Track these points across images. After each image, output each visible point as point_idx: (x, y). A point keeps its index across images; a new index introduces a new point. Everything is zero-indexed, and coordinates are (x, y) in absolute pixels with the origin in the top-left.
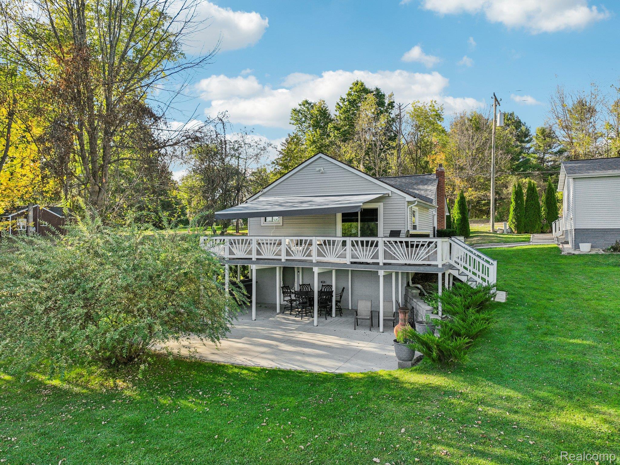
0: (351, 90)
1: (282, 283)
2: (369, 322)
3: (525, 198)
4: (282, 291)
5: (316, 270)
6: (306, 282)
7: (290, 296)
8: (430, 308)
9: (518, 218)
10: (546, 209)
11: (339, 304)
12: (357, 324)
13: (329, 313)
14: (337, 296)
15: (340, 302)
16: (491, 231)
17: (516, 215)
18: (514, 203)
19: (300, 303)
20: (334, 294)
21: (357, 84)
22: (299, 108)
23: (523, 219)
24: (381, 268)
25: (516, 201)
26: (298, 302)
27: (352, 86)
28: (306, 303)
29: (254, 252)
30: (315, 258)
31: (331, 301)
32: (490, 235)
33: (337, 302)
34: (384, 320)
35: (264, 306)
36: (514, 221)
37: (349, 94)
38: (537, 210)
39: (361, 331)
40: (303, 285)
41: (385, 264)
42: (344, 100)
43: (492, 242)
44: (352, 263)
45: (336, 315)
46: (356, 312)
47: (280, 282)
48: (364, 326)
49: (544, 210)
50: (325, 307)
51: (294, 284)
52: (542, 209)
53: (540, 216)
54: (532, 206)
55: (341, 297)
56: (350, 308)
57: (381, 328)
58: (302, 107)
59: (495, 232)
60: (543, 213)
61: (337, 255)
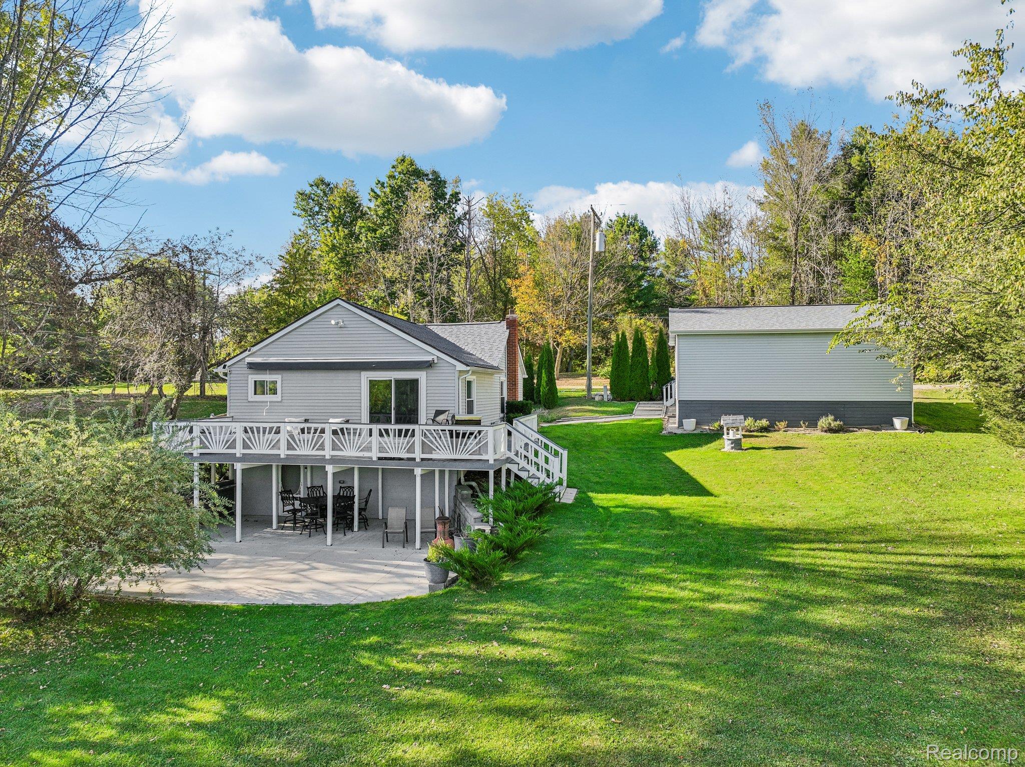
0: (394, 170)
1: (280, 485)
2: (402, 536)
4: (280, 497)
5: (330, 469)
6: (317, 483)
7: (293, 504)
8: (479, 515)
10: (656, 368)
11: (363, 513)
12: (387, 540)
13: (350, 527)
14: (361, 501)
15: (364, 510)
16: (587, 398)
19: (307, 515)
20: (356, 500)
21: (403, 160)
22: (308, 190)
23: (627, 382)
24: (418, 465)
26: (304, 513)
27: (395, 163)
28: (316, 514)
29: (239, 444)
30: (328, 453)
31: (352, 510)
33: (361, 510)
34: (421, 533)
35: (253, 520)
37: (392, 177)
38: (645, 370)
39: (391, 550)
40: (312, 487)
41: (422, 459)
42: (382, 185)
44: (380, 459)
45: (360, 528)
46: (386, 524)
47: (278, 483)
48: (396, 542)
49: (653, 369)
50: (344, 518)
51: (298, 486)
53: (648, 378)
55: (367, 502)
56: (380, 517)
57: (418, 544)
58: (315, 188)
59: (592, 398)
60: (652, 374)
61: (359, 448)
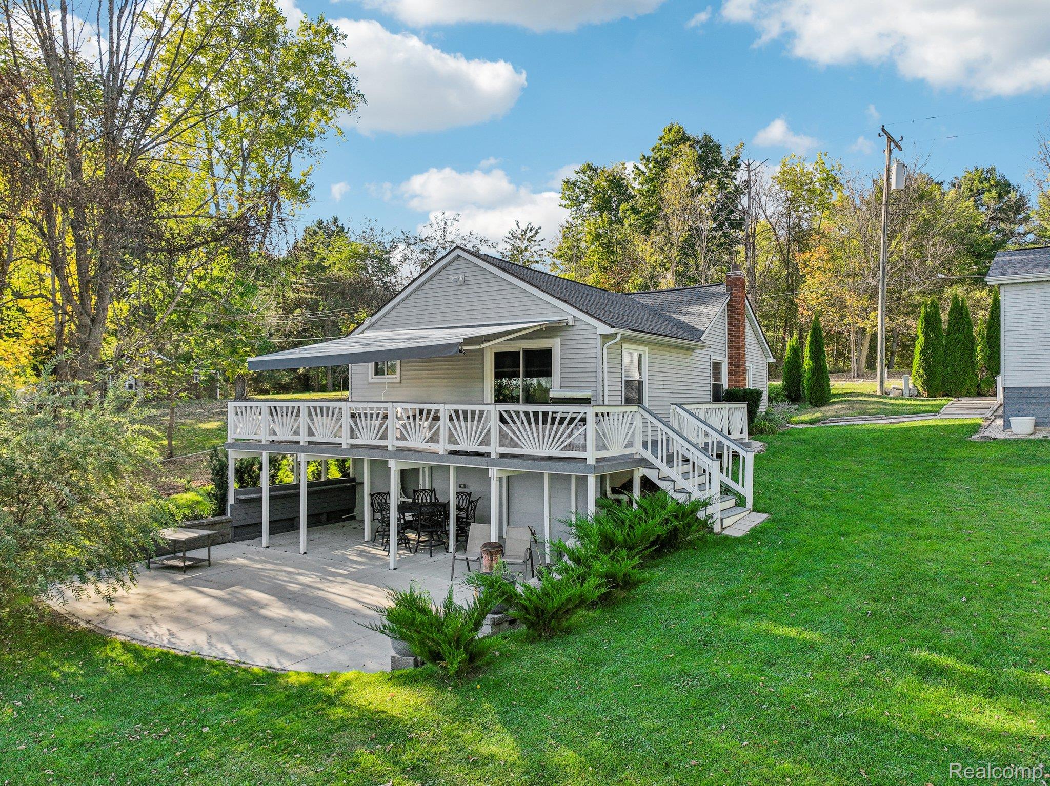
0: (660, 142)
3: (945, 326)
9: (929, 368)
10: (987, 348)
16: (878, 393)
17: (925, 360)
18: (921, 338)
21: (670, 129)
22: (574, 177)
23: (939, 369)
24: (494, 463)
25: (926, 334)
27: (662, 134)
29: (304, 431)
32: (870, 399)
36: (921, 371)
37: (657, 149)
38: (967, 351)
42: (648, 159)
43: (864, 414)
49: (982, 350)
52: (978, 348)
53: (973, 364)
54: (959, 341)
58: (582, 175)
59: (885, 394)
60: (980, 357)
